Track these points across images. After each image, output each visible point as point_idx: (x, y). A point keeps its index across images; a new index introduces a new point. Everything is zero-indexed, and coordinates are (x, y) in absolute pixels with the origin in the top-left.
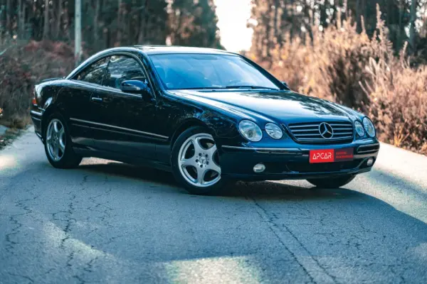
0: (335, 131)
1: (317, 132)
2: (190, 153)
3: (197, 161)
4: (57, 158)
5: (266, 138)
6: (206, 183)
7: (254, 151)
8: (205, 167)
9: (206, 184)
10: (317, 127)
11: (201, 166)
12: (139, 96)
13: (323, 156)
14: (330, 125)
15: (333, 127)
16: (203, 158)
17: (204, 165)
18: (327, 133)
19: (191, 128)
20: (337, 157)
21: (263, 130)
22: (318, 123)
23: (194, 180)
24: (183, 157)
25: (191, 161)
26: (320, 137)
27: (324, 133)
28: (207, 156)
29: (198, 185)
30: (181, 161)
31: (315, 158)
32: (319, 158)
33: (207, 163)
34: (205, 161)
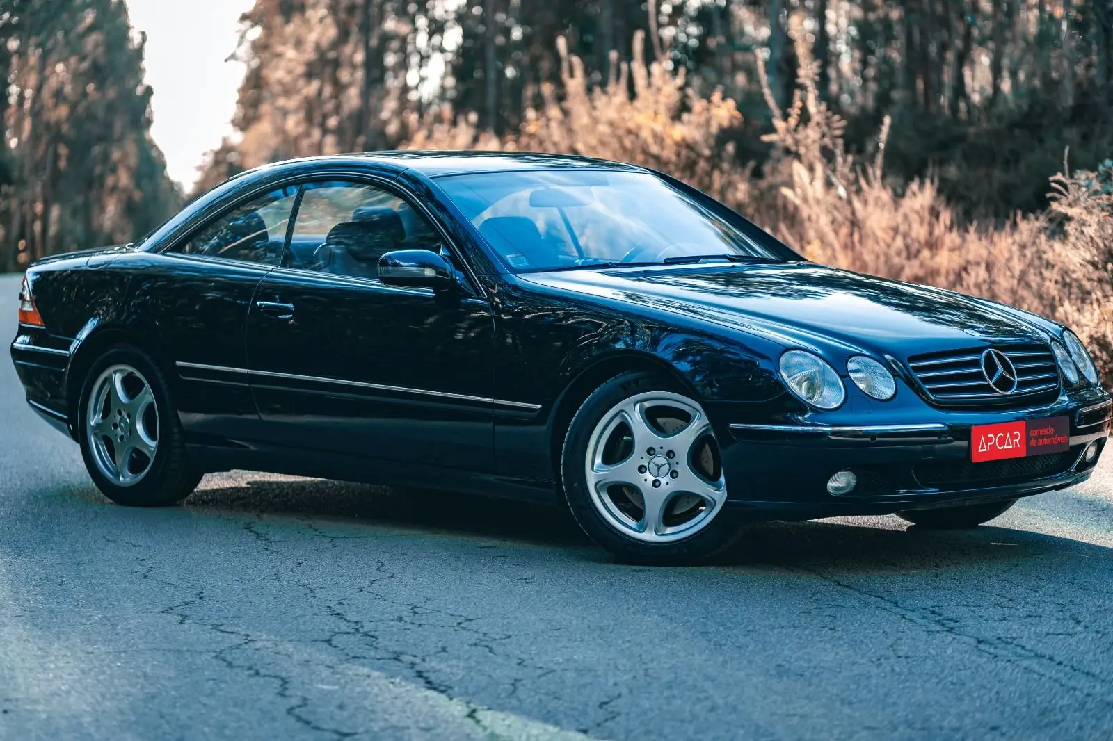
0: (1021, 372)
1: (979, 376)
2: (619, 447)
3: (642, 469)
4: (126, 479)
5: (855, 398)
6: (670, 530)
7: (824, 434)
8: (668, 486)
9: (672, 534)
10: (976, 363)
11: (656, 484)
12: (428, 292)
13: (1002, 441)
14: (1006, 355)
15: (1015, 360)
16: (660, 460)
17: (663, 481)
18: (1002, 377)
19: (621, 378)
20: (1033, 443)
21: (845, 376)
22: (978, 350)
23: (632, 523)
24: (598, 461)
25: (625, 472)
26: (987, 388)
27: (995, 379)
28: (670, 454)
29: (648, 536)
30: (595, 471)
31: (983, 448)
32: (993, 447)
33: (674, 474)
34: (666, 469)
